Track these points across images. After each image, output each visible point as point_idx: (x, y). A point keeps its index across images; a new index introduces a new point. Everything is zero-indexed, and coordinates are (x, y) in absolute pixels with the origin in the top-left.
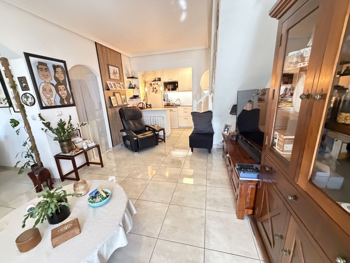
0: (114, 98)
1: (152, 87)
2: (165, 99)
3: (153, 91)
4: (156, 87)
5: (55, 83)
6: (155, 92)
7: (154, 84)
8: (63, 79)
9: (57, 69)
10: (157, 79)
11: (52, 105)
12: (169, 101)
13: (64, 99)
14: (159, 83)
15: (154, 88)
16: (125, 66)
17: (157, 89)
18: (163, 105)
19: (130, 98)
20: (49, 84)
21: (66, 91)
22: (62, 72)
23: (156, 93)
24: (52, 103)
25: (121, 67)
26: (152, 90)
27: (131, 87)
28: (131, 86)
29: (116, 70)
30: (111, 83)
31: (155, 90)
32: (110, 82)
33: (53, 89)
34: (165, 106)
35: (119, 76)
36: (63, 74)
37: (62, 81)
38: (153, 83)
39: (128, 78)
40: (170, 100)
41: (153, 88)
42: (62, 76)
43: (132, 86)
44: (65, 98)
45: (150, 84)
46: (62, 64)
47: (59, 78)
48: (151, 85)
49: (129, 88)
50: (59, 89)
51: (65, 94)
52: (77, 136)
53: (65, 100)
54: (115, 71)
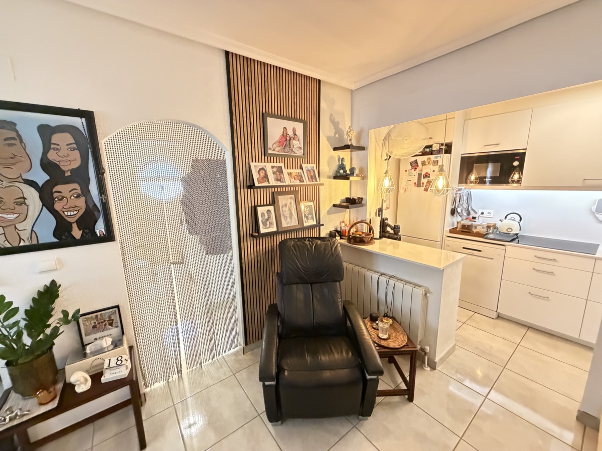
0: (268, 211)
1: (418, 171)
2: (459, 210)
3: (419, 184)
4: (431, 173)
5: (42, 178)
6: (423, 188)
7: (423, 164)
8: (77, 164)
9: (56, 138)
10: (436, 147)
11: (22, 244)
12: (473, 214)
13: (71, 224)
14: (444, 158)
15: (423, 173)
16: (331, 115)
17: (431, 177)
18: (447, 229)
19: (335, 206)
20: (17, 184)
21: (83, 199)
22: (75, 146)
23: (426, 190)
24: (20, 239)
25: (315, 119)
26: (416, 181)
27: (341, 175)
28: (342, 171)
29: (294, 130)
30: (268, 166)
31: (424, 181)
32: (261, 165)
33: (32, 196)
34: (451, 231)
35: (302, 146)
36: (79, 149)
37: (72, 171)
38: (420, 159)
39: (335, 149)
40: (480, 213)
41: (420, 175)
42: (76, 155)
43: (345, 171)
44: (76, 222)
45: (411, 164)
46: (79, 122)
47: (61, 164)
48: (414, 165)
49: (335, 178)
50: (55, 195)
51: (76, 208)
52: (111, 324)
53: (75, 226)
54: (290, 133)
